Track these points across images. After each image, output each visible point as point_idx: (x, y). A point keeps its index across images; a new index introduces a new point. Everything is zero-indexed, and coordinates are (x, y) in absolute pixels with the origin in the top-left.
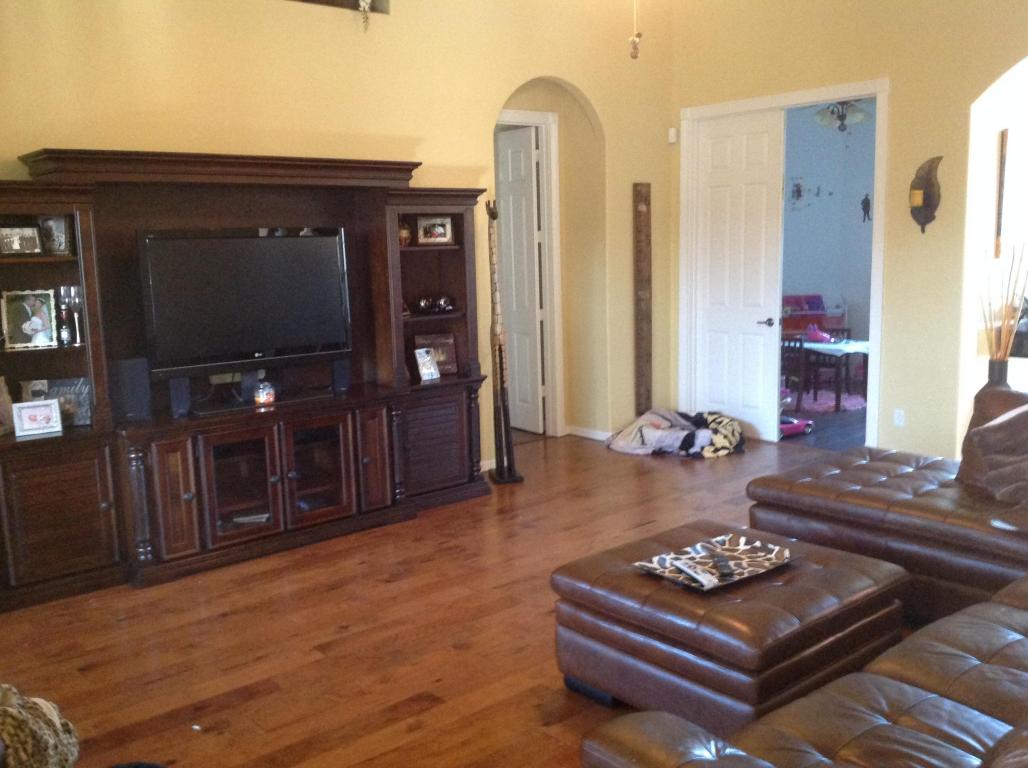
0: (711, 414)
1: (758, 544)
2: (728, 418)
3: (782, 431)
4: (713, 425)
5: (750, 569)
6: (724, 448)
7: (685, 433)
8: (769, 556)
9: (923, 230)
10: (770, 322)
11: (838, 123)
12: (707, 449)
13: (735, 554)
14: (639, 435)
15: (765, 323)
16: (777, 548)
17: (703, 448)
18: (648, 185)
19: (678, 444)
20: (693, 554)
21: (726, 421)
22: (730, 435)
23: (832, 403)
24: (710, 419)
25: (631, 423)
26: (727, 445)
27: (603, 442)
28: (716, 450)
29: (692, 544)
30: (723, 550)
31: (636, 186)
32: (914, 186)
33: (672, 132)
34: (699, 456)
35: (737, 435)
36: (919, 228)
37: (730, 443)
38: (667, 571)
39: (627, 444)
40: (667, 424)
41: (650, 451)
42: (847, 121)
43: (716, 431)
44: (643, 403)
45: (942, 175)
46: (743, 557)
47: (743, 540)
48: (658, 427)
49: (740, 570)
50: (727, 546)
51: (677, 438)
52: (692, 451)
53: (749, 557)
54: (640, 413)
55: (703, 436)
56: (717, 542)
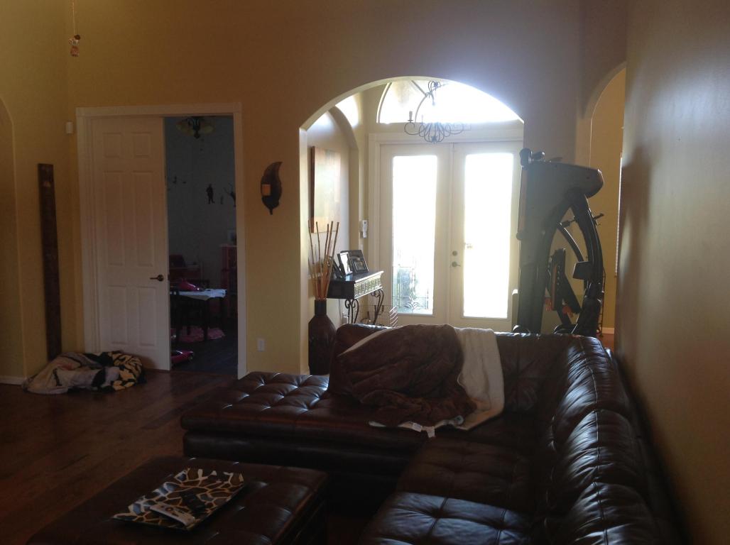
0: (114, 353)
1: (214, 473)
2: (129, 355)
3: (172, 361)
4: (117, 363)
5: (216, 499)
6: (130, 380)
7: (96, 372)
8: (226, 483)
9: (271, 213)
10: (160, 278)
11: (193, 132)
12: (116, 383)
13: (197, 486)
14: (53, 377)
15: (156, 278)
16: (232, 475)
17: (112, 383)
18: (51, 166)
19: (91, 381)
20: (162, 495)
21: (128, 357)
22: (134, 369)
23: (202, 335)
24: (114, 357)
25: (45, 366)
26: (133, 378)
27: (20, 386)
28: (124, 383)
29: (159, 485)
30: (185, 484)
31: (40, 166)
32: (263, 182)
33: (69, 125)
34: (110, 390)
35: (139, 368)
36: (267, 210)
37: (135, 376)
38: (144, 516)
39: (42, 386)
40: (76, 365)
41: (66, 390)
42: (201, 132)
43: (122, 368)
44: (54, 348)
45: (283, 175)
46: (205, 487)
47: (200, 472)
48: (70, 369)
49: (208, 502)
50: (187, 480)
51: (90, 377)
52: (104, 386)
53: (210, 487)
54: (52, 356)
55: (112, 372)
56: (178, 478)
